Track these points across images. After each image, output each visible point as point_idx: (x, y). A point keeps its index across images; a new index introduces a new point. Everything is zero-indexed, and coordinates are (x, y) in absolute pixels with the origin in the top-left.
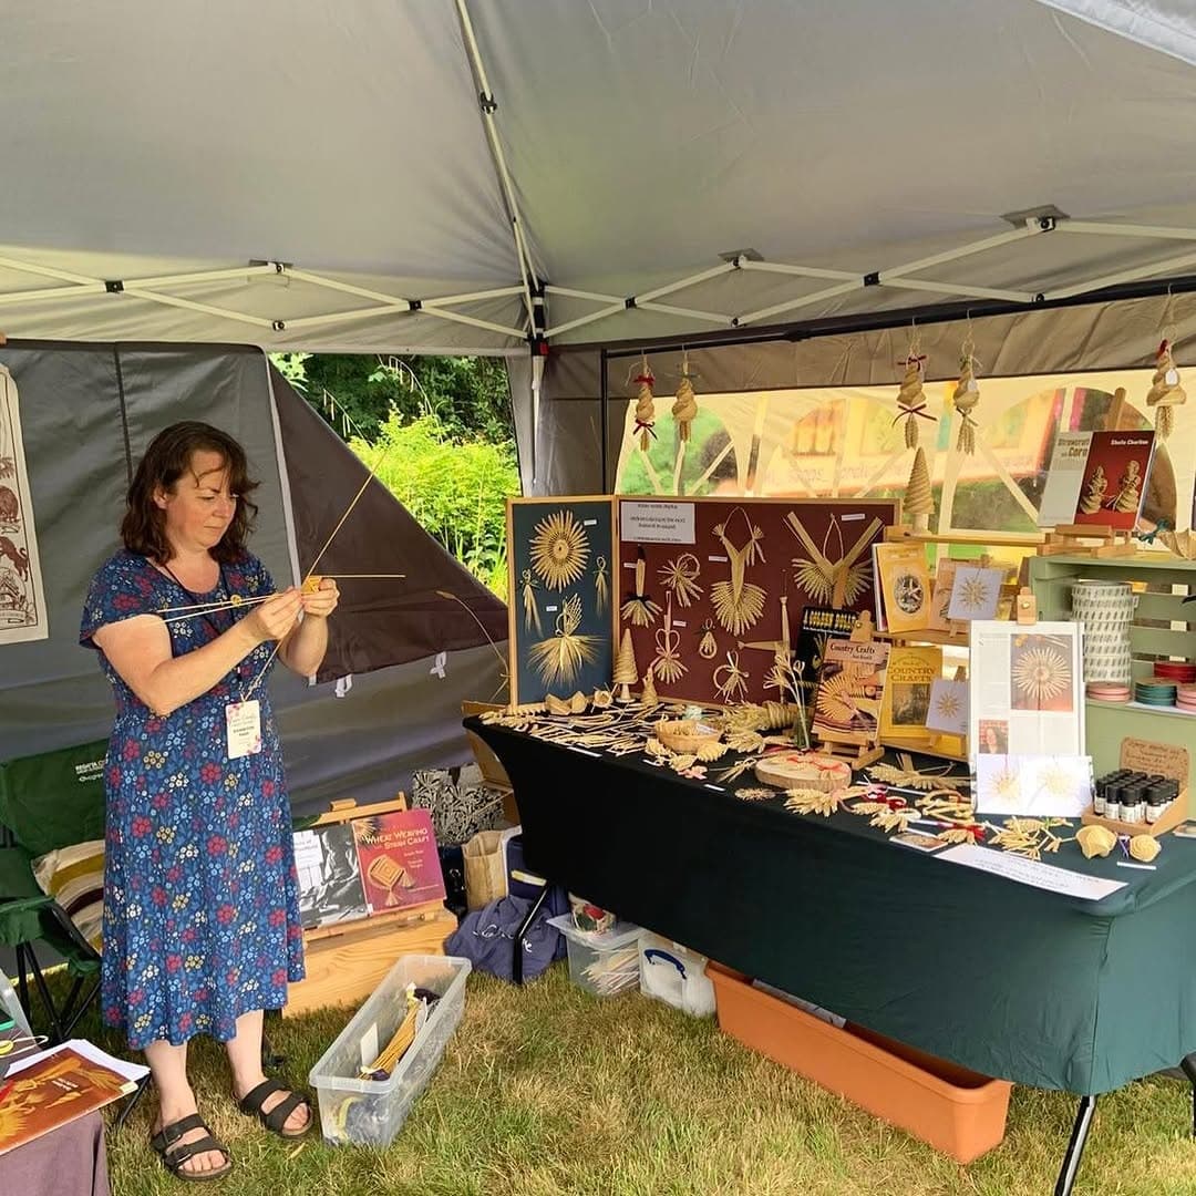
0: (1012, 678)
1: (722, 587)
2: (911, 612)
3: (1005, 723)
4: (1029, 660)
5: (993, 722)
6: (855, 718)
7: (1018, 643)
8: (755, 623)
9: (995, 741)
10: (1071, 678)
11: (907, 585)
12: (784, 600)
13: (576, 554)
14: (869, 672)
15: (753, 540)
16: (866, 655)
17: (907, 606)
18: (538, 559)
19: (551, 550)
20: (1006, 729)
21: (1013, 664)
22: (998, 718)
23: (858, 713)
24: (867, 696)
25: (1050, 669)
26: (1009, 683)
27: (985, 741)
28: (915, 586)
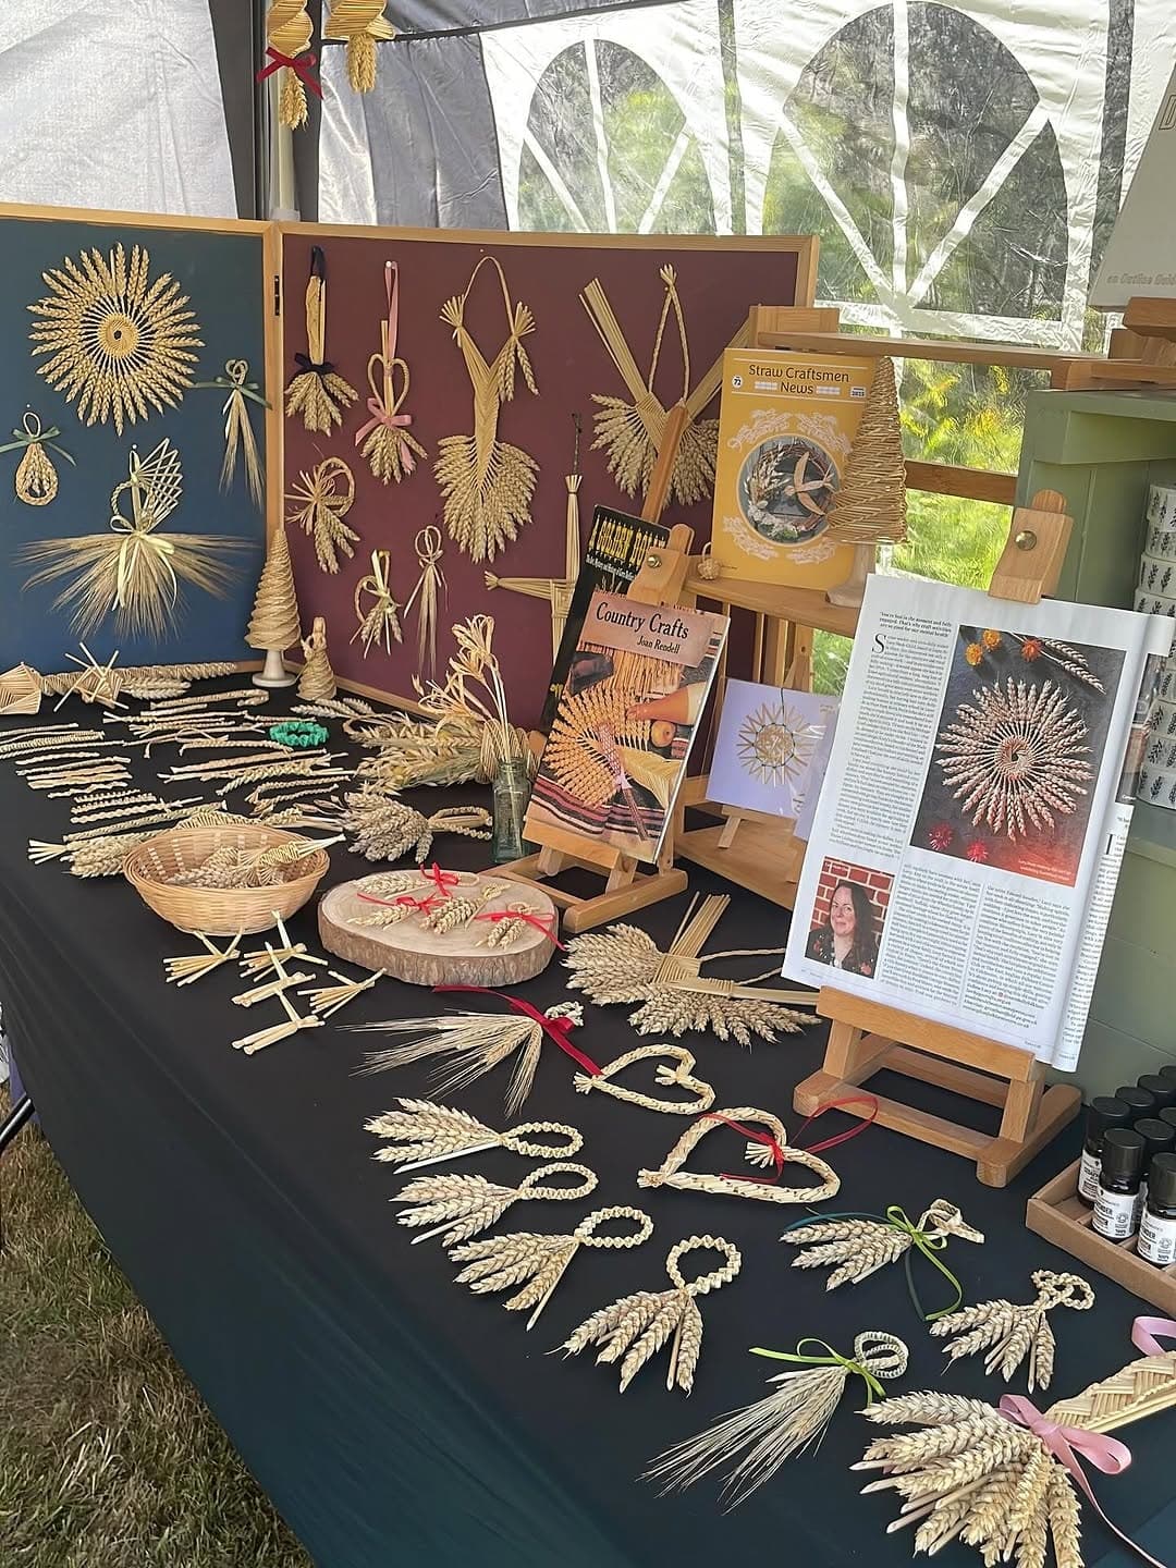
0: (937, 754)
1: (454, 447)
2: (782, 538)
3: (884, 881)
4: (988, 707)
5: (861, 873)
6: (618, 797)
7: (973, 654)
8: (513, 537)
9: (850, 926)
10: (1091, 785)
11: (787, 467)
12: (573, 483)
13: (160, 347)
14: (666, 686)
15: (514, 338)
16: (666, 641)
17: (770, 519)
18: (56, 352)
19: (90, 335)
20: (885, 899)
21: (948, 717)
22: (875, 862)
23: (626, 786)
24: (652, 746)
25: (1041, 746)
26: (924, 770)
27: (828, 920)
28: (813, 473)
